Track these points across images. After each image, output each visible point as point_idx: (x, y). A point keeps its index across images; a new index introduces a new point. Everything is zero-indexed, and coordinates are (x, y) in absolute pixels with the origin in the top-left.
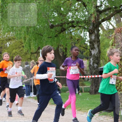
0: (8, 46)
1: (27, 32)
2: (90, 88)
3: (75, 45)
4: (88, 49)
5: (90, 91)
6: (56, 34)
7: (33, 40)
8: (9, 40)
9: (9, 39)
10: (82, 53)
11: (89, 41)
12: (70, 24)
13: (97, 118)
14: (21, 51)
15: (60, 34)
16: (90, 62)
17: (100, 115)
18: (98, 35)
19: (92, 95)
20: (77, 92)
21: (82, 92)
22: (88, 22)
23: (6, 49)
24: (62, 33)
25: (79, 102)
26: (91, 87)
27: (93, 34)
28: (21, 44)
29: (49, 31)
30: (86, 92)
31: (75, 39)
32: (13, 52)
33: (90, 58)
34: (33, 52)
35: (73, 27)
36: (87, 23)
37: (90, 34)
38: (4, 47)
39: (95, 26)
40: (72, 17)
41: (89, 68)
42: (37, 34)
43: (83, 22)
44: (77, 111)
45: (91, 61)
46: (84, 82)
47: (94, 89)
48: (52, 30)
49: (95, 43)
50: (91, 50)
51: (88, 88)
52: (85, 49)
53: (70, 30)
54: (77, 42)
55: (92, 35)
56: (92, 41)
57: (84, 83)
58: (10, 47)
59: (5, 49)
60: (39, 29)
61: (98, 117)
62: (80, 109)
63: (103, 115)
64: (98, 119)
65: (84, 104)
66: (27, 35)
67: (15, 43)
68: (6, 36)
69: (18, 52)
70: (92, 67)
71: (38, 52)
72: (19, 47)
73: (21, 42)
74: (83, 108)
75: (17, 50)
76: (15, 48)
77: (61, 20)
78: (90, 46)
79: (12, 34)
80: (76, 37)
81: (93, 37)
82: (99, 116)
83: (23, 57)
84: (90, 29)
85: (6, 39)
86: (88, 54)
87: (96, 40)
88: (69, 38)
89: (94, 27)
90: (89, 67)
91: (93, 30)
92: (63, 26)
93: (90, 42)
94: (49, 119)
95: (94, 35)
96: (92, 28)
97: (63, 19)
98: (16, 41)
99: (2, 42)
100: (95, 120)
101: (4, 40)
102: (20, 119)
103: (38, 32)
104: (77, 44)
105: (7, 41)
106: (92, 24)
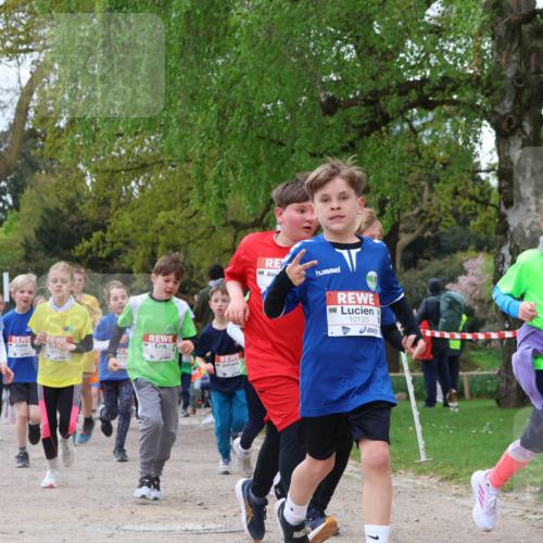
0: (137, 197)
1: (217, 133)
2: (495, 381)
3: (435, 185)
4: (492, 205)
5: (497, 391)
6: (349, 138)
7: (246, 166)
8: (142, 167)
9: (141, 162)
10: (465, 223)
11: (497, 168)
12: (413, 95)
13: (528, 511)
14: (191, 217)
15: (365, 138)
16: (499, 264)
17: (540, 499)
20: (440, 398)
21: (460, 395)
22: (489, 84)
23: (125, 210)
24: (373, 135)
25: (450, 443)
26: (504, 374)
27: (516, 137)
29: (319, 124)
30: (478, 395)
31: (435, 161)
32: (158, 221)
33: (501, 246)
34: (245, 222)
35: (426, 105)
36: (485, 84)
37: (503, 138)
38: (119, 199)
39: (524, 99)
40: (422, 61)
42: (264, 138)
43: (469, 81)
44: (441, 484)
45: (504, 260)
46: (473, 353)
48: (332, 120)
49: (524, 177)
50: (503, 209)
51: (490, 377)
52: (479, 206)
53: (410, 122)
54: (443, 173)
55: (512, 142)
56: (508, 166)
57: (473, 356)
58: (143, 198)
59: (120, 210)
60: (271, 117)
61: (535, 510)
62: (451, 471)
64: (532, 517)
65: (473, 449)
66: (221, 143)
67: (167, 179)
68: (129, 152)
69: (177, 221)
71: (264, 221)
72: (185, 197)
74: (465, 470)
75: (173, 212)
76: (166, 206)
77: (373, 78)
78: (500, 190)
80: (435, 150)
81: (516, 153)
82: (536, 505)
83: (199, 242)
84: (503, 113)
85: (128, 163)
86: (492, 227)
87: (526, 162)
88: (406, 154)
89: (521, 104)
91: (514, 121)
92: (382, 103)
95: (520, 143)
96: (513, 109)
97: (382, 70)
98: (170, 173)
99: (110, 176)
100: (518, 522)
101: (120, 168)
102: (185, 519)
103: (266, 133)
104: (441, 184)
105: (130, 173)
106: (509, 92)
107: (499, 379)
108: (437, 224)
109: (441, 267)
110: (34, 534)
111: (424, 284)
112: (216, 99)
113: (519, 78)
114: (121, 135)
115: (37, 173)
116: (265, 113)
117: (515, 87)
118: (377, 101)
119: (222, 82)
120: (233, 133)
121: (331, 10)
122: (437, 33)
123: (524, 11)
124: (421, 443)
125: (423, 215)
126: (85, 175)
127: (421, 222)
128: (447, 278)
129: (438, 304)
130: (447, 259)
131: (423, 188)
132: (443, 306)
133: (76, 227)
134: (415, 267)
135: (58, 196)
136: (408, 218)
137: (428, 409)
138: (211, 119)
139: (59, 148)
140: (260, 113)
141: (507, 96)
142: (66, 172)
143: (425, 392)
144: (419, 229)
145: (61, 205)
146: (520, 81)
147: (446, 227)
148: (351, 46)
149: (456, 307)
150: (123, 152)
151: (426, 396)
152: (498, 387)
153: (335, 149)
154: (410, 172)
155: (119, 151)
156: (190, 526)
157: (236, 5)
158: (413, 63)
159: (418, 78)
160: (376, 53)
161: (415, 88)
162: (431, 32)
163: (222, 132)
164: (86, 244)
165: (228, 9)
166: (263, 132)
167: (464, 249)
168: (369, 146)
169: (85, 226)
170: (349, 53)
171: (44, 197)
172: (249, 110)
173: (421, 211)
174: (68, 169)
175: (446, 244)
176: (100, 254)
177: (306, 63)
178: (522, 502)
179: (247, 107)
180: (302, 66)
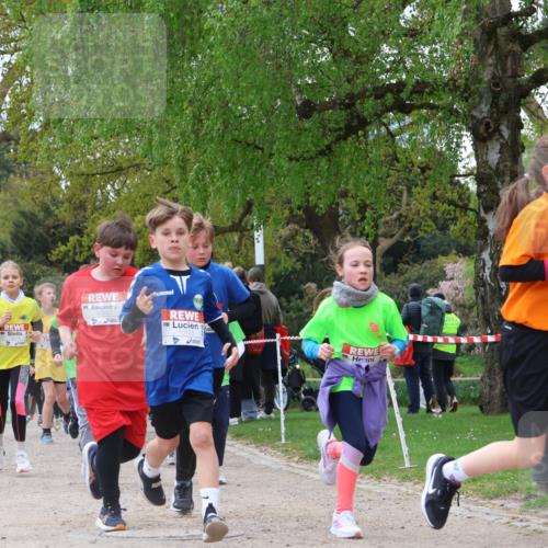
0: (113, 201)
1: (193, 136)
2: (478, 387)
3: (414, 190)
4: (471, 210)
5: (480, 397)
6: (326, 143)
7: (221, 169)
8: (118, 170)
9: (116, 166)
10: (444, 228)
11: (475, 172)
12: (389, 98)
13: (513, 518)
15: (342, 143)
16: (480, 268)
17: (526, 506)
18: (515, 148)
19: (490, 418)
20: (423, 404)
22: (467, 88)
23: (101, 214)
24: (350, 139)
25: (434, 449)
26: (487, 380)
27: (494, 141)
28: (167, 188)
29: (296, 128)
30: (461, 401)
31: (413, 166)
33: (482, 251)
35: (403, 109)
36: (463, 87)
37: (480, 142)
38: (94, 203)
39: (501, 103)
40: (398, 64)
41: (477, 294)
42: (240, 142)
43: (447, 84)
45: (484, 265)
47: (497, 391)
48: (307, 124)
49: (503, 182)
50: (482, 214)
51: (473, 383)
52: (458, 211)
53: (386, 126)
54: (421, 177)
55: (490, 147)
56: (488, 171)
58: (120, 202)
59: (96, 214)
60: (247, 120)
61: (521, 517)
63: (540, 507)
64: (519, 524)
66: (196, 146)
67: (143, 183)
68: (104, 155)
70: (488, 287)
71: (243, 224)
73: (167, 182)
76: (142, 209)
77: (349, 81)
78: (479, 194)
79: (130, 146)
81: (493, 157)
82: (521, 512)
84: (481, 117)
85: (103, 167)
86: (472, 231)
87: (506, 166)
88: (383, 158)
89: (498, 108)
90: (473, 291)
91: (492, 125)
92: (358, 106)
93: (480, 179)
94: (296, 524)
95: (498, 147)
96: (491, 113)
97: (358, 73)
98: (146, 177)
99: (85, 179)
100: (505, 530)
101: (95, 171)
102: (169, 526)
103: (242, 137)
104: (419, 189)
105: (105, 177)
106: (486, 96)
107: (482, 384)
108: (417, 229)
109: (421, 271)
110: (16, 540)
111: (405, 289)
112: (191, 102)
113: (496, 81)
114: (96, 138)
115: (12, 176)
116: (240, 116)
117: (492, 91)
118: (353, 105)
119: (196, 85)
120: (209, 136)
121: (304, 13)
122: (412, 36)
123: (498, 15)
124: (405, 449)
125: (403, 219)
126: (59, 179)
127: (401, 226)
128: (427, 282)
129: (419, 309)
130: (427, 264)
131: (401, 193)
132: (425, 311)
133: (53, 230)
134: (396, 272)
135: (33, 199)
136: (386, 222)
137: (411, 415)
138: (186, 122)
139: (33, 151)
140: (235, 117)
141: (484, 100)
142: (40, 175)
143: (408, 398)
144: (398, 233)
145: (37, 209)
146: (496, 85)
147: (426, 232)
148: (326, 49)
149: (437, 312)
150: (98, 155)
151: (409, 403)
152: (482, 393)
153: (311, 154)
154: (388, 176)
155: (93, 155)
156: (174, 532)
157: (210, 7)
158: (388, 67)
159: (394, 81)
160: (351, 56)
161: (391, 91)
162: (406, 35)
163: (197, 136)
164: (63, 248)
165: (201, 12)
166: (239, 136)
167: (445, 253)
168: (347, 150)
169: (61, 230)
170: (324, 56)
171: (19, 200)
172: (224, 114)
173: (401, 215)
174: (43, 173)
175: (425, 249)
176: (77, 258)
177: (280, 66)
178: (508, 509)
179: (222, 111)
180: (277, 69)
